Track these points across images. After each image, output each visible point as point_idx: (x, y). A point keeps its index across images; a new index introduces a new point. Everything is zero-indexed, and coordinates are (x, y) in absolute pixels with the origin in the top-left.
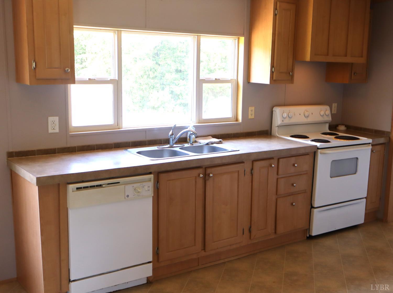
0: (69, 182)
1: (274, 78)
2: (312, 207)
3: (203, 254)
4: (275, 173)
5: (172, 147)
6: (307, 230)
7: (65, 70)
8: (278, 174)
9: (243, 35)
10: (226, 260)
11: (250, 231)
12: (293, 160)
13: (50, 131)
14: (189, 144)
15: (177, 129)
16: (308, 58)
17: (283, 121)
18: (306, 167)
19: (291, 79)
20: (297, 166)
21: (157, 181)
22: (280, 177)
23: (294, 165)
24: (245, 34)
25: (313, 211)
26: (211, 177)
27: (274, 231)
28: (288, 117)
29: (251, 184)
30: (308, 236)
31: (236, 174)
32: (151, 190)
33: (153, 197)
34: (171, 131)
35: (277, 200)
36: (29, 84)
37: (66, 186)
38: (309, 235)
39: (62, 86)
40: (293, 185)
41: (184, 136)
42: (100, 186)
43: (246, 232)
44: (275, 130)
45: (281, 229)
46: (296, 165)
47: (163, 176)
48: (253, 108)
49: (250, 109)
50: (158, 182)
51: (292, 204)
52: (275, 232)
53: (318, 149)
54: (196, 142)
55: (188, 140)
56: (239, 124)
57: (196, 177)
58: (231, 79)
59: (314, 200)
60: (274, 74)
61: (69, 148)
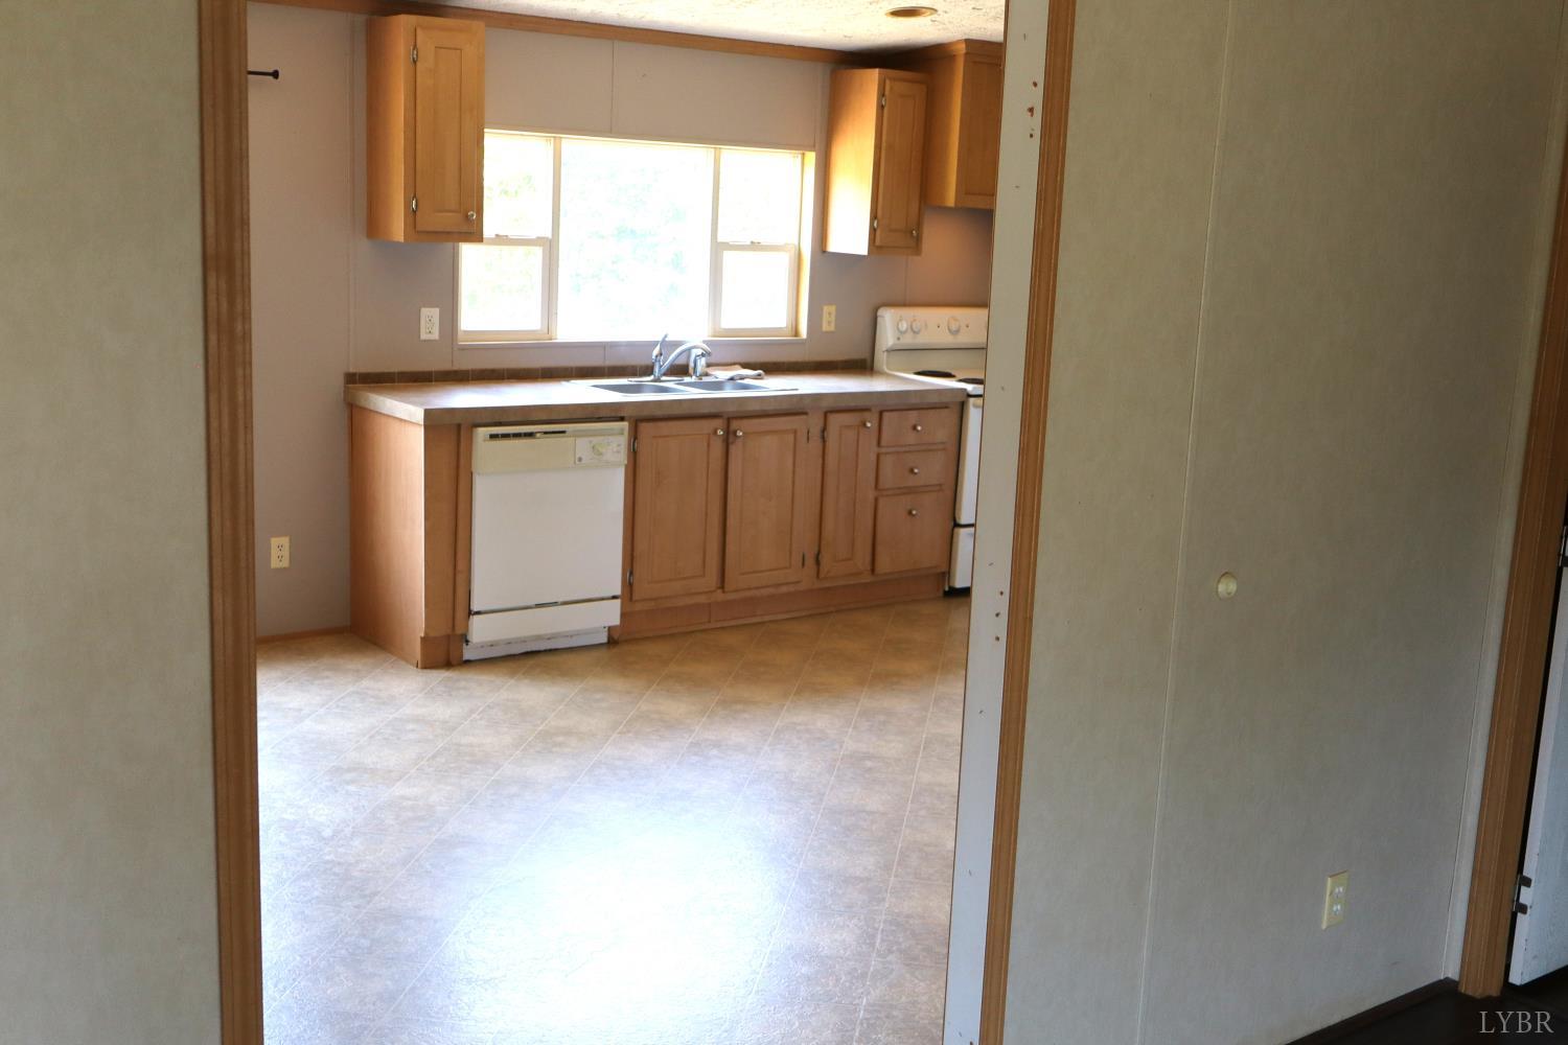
0: (478, 421)
1: (878, 243)
2: (957, 525)
3: (719, 596)
4: (875, 442)
5: (657, 380)
6: (944, 573)
7: (467, 216)
8: (879, 444)
9: (812, 148)
10: (767, 618)
11: (818, 562)
12: (913, 416)
13: (424, 336)
14: (694, 377)
15: (668, 345)
16: (951, 199)
17: (899, 339)
18: (942, 433)
19: (916, 245)
20: (922, 429)
21: (634, 435)
22: (883, 450)
23: (914, 428)
24: (817, 147)
25: (958, 535)
26: (740, 437)
27: (869, 568)
28: (909, 330)
29: (821, 459)
30: (947, 589)
31: (791, 437)
32: (622, 451)
33: (627, 467)
34: (658, 348)
35: (876, 500)
36: (402, 239)
37: (472, 432)
38: (950, 587)
39: (449, 245)
40: (912, 471)
41: (681, 361)
42: (530, 435)
43: (810, 561)
44: (881, 359)
45: (885, 564)
46: (919, 428)
47: (644, 427)
48: (833, 309)
49: (826, 309)
50: (635, 438)
51: (910, 513)
52: (873, 570)
53: (970, 396)
54: (707, 375)
55: (691, 371)
56: (803, 342)
57: (709, 434)
58: (786, 244)
59: (960, 509)
60: (878, 233)
61: (456, 372)
